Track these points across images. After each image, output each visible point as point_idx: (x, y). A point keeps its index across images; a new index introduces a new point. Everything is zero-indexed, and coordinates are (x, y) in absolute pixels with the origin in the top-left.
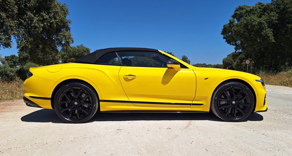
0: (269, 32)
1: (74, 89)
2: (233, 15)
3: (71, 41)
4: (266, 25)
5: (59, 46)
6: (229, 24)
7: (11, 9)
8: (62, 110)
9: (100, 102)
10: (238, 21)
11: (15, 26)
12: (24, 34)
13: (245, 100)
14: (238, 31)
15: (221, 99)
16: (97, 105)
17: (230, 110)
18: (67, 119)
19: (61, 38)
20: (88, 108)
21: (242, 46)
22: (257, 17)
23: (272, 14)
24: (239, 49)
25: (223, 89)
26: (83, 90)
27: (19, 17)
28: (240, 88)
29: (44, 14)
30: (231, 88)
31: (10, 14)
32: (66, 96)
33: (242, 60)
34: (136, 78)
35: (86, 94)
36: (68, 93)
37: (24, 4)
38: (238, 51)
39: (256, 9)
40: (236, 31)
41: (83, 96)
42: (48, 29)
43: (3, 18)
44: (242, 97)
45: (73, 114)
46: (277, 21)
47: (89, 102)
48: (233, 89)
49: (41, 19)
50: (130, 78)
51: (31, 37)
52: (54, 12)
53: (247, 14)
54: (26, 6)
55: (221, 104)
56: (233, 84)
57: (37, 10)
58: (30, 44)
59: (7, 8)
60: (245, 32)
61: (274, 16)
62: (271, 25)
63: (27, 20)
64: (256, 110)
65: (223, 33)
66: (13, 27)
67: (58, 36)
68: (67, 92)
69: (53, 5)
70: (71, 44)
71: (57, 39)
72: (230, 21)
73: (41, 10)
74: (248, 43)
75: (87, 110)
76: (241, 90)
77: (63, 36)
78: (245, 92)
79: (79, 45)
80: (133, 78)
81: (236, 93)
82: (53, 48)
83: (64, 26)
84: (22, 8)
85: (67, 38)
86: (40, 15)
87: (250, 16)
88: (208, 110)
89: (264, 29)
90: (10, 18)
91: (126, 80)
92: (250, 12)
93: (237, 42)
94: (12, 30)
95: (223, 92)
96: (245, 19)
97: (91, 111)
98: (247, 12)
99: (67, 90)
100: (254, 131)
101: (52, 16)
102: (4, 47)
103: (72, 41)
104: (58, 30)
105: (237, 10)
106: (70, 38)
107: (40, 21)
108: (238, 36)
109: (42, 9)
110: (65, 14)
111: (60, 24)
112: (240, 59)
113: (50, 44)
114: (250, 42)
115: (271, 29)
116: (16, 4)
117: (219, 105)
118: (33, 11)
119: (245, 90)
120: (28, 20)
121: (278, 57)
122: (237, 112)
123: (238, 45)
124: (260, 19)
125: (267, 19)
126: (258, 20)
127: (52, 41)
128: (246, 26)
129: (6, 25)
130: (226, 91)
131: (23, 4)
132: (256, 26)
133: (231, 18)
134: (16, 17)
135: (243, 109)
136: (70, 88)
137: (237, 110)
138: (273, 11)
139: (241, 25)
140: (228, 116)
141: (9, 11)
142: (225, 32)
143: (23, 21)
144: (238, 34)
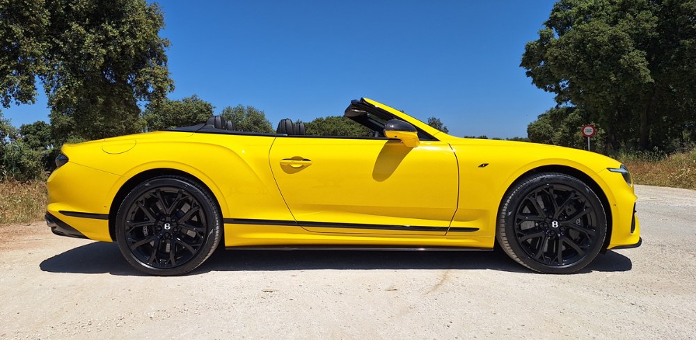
0: (637, 58)
1: (163, 194)
2: (548, 21)
3: (169, 87)
4: (630, 42)
5: (140, 98)
6: (538, 42)
7: (35, 17)
8: (134, 243)
9: (225, 224)
10: (561, 33)
11: (44, 54)
12: (63, 73)
13: (585, 219)
14: (563, 58)
15: (521, 217)
16: (217, 232)
17: (546, 245)
18: (146, 266)
19: (146, 80)
20: (197, 238)
21: (572, 93)
22: (607, 23)
23: (643, 15)
24: (566, 101)
25: (527, 190)
26: (185, 195)
27: (52, 34)
28: (570, 189)
29: (109, 28)
30: (546, 189)
31: (32, 29)
32: (145, 211)
33: (574, 127)
34: (310, 164)
35: (190, 204)
36: (150, 202)
37: (65, 4)
38: (563, 105)
39: (603, 7)
40: (557, 57)
41: (185, 208)
42: (117, 59)
43: (17, 38)
44: (575, 210)
45: (161, 253)
46: (657, 31)
47: (198, 224)
48: (551, 191)
49: (102, 37)
50: (296, 164)
51: (78, 78)
52: (130, 22)
53: (582, 18)
54: (68, 9)
55: (523, 228)
56: (551, 179)
57: (94, 19)
58: (76, 94)
59: (28, 14)
60: (579, 59)
61: (647, 21)
62: (641, 41)
63: (71, 41)
64: (613, 243)
65: (525, 63)
66: (39, 56)
67: (139, 75)
68: (146, 199)
69: (128, 7)
70: (167, 92)
71: (136, 83)
72: (542, 35)
73: (103, 19)
74: (588, 85)
75: (195, 243)
76: (573, 195)
77: (151, 76)
78: (582, 200)
79: (187, 97)
80: (303, 166)
81: (560, 202)
82: (126, 103)
83: (153, 52)
84: (59, 14)
85: (159, 79)
86: (99, 29)
87: (588, 22)
88: (491, 245)
89: (625, 51)
90: (33, 37)
91: (288, 169)
92: (589, 13)
93: (561, 84)
94: (36, 63)
95: (526, 198)
96: (578, 29)
97: (202, 246)
98: (581, 12)
99: (147, 195)
100: (608, 296)
101: (128, 31)
102: (17, 101)
103: (171, 85)
104: (140, 62)
105: (557, 10)
106: (165, 80)
107: (100, 41)
108: (563, 70)
109: (103, 16)
110: (155, 25)
111: (145, 48)
112: (569, 124)
113: (120, 94)
114: (593, 82)
115: (643, 52)
116: (46, 6)
117: (517, 232)
118: (85, 21)
119: (581, 193)
120: (74, 41)
121: (664, 118)
122: (564, 248)
123: (564, 90)
124: (614, 28)
125: (632, 29)
126: (610, 31)
127: (126, 87)
128: (580, 45)
129: (23, 51)
130: (534, 197)
131: (62, 5)
132: (606, 45)
133: (544, 28)
134: (47, 35)
135: (581, 240)
136: (154, 191)
137: (564, 244)
138: (646, 9)
139: (568, 44)
140: (541, 258)
141: (31, 22)
142: (530, 59)
143: (61, 43)
144: (562, 64)
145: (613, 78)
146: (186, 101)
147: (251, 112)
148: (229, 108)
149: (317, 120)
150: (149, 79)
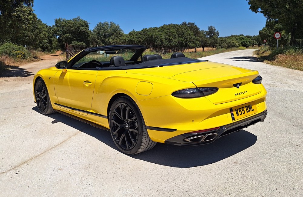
145: (288, 7)
146: (74, 20)
147: (112, 25)
148: (100, 23)
149: (144, 30)
150: (20, 14)
